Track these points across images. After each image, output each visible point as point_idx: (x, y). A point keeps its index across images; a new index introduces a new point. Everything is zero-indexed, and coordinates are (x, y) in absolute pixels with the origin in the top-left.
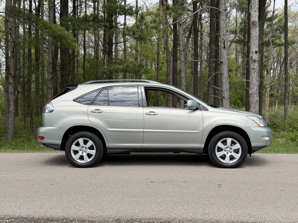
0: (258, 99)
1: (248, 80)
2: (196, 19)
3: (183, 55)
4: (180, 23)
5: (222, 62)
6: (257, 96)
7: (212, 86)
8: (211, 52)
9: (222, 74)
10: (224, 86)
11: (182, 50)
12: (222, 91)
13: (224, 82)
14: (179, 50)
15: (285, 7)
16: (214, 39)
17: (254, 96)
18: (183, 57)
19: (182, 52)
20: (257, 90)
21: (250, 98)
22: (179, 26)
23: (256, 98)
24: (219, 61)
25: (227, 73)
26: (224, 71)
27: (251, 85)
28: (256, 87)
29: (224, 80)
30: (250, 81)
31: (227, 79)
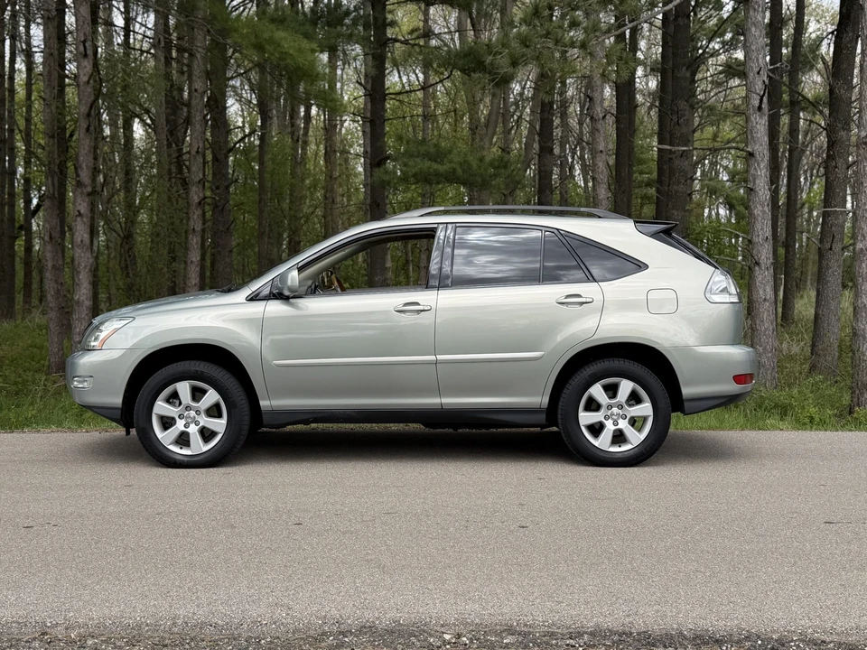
5: (752, 154)
9: (751, 190)
12: (749, 241)
13: (758, 215)
26: (758, 182)
29: (757, 211)
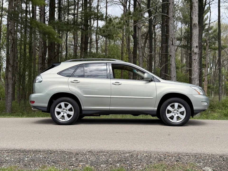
0: (199, 82)
1: (191, 68)
2: (151, 26)
3: (141, 51)
4: (139, 27)
5: (170, 55)
6: (198, 80)
7: (163, 74)
8: (163, 50)
9: (171, 64)
10: (172, 73)
11: (140, 47)
12: (171, 77)
13: (172, 70)
14: (138, 48)
15: (218, 16)
16: (165, 40)
17: (196, 80)
18: (141, 53)
19: (140, 49)
20: (197, 76)
21: (192, 81)
22: (138, 29)
23: (197, 82)
24: (168, 54)
25: (175, 64)
26: (172, 62)
27: (193, 72)
28: (197, 73)
29: (172, 69)
30: (192, 69)
31: (175, 68)
